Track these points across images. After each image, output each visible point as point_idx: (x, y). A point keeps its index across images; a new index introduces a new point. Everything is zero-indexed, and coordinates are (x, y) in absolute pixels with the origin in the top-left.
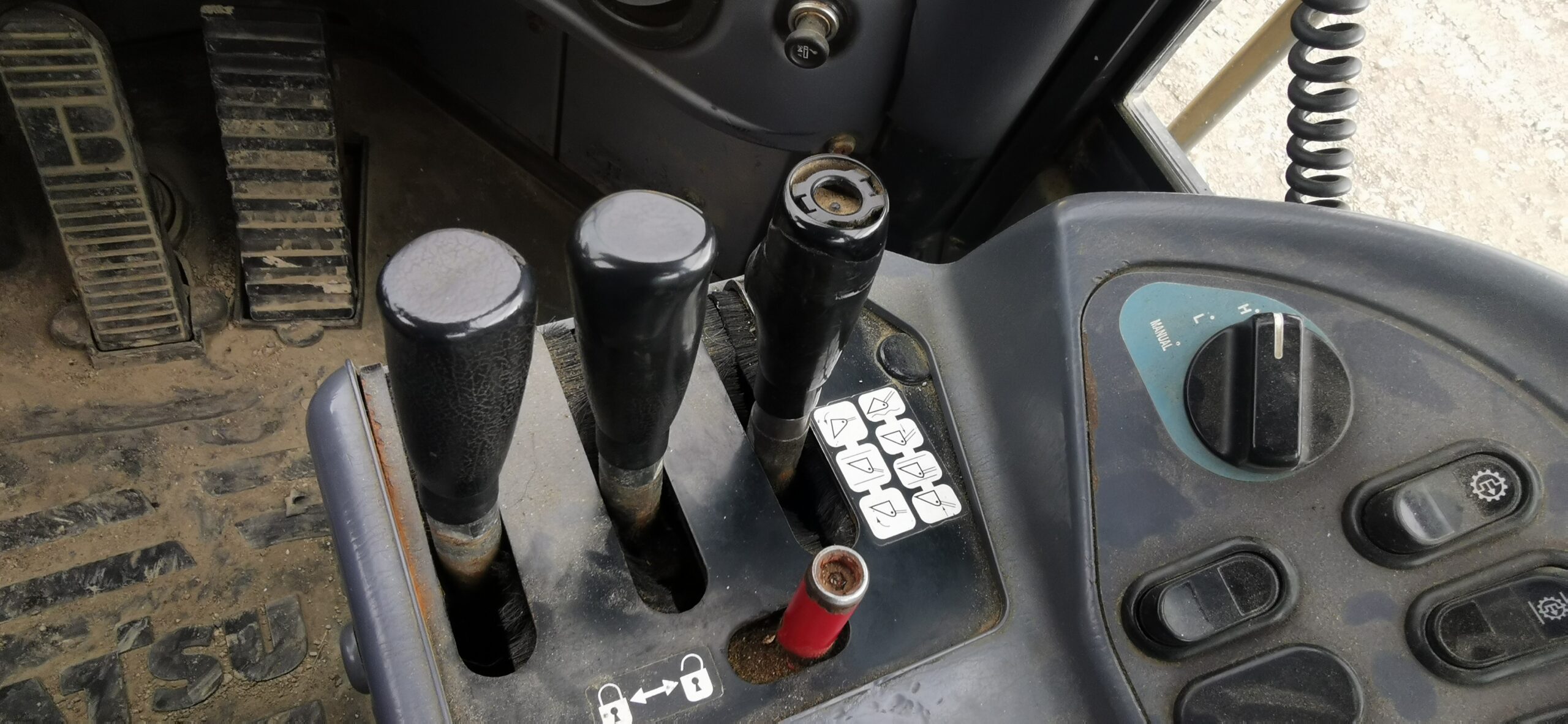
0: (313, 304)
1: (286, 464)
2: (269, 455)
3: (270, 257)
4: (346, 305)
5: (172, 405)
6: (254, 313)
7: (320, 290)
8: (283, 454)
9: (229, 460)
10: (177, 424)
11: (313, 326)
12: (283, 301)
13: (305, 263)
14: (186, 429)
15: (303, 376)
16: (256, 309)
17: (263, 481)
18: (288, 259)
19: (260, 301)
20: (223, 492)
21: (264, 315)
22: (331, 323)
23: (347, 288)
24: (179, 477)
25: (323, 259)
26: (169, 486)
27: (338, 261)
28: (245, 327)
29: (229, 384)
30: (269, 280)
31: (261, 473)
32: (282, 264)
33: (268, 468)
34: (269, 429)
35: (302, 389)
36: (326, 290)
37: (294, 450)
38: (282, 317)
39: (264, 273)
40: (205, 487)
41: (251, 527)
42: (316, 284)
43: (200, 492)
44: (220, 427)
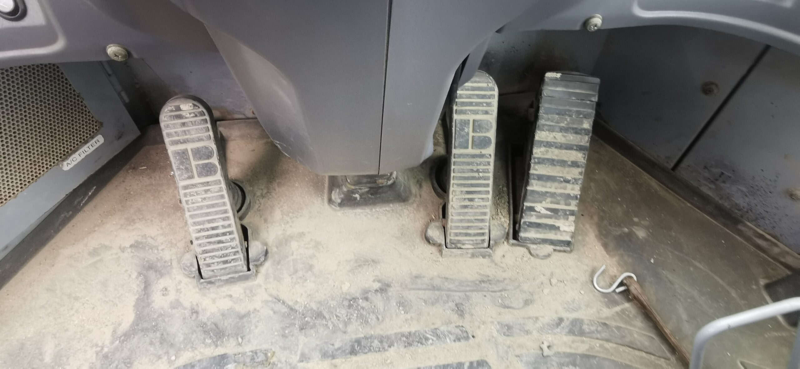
0: (552, 236)
1: (539, 325)
2: (529, 318)
3: (539, 207)
4: (568, 238)
5: (478, 282)
6: (521, 238)
7: (558, 228)
8: (537, 318)
9: (508, 317)
10: (480, 293)
12: (538, 232)
13: (555, 211)
14: (485, 296)
15: (542, 276)
16: (522, 235)
17: (528, 332)
18: (548, 209)
19: (526, 231)
20: (508, 336)
21: (526, 239)
22: (558, 248)
23: (572, 229)
24: (484, 323)
25: (565, 211)
26: (479, 327)
27: (572, 213)
28: (513, 245)
29: (505, 275)
30: (533, 219)
31: (527, 328)
32: (544, 212)
33: (529, 326)
34: (527, 303)
35: (542, 283)
36: (561, 229)
40: (498, 331)
41: (525, 359)
42: (557, 225)
43: (495, 334)
44: (502, 298)
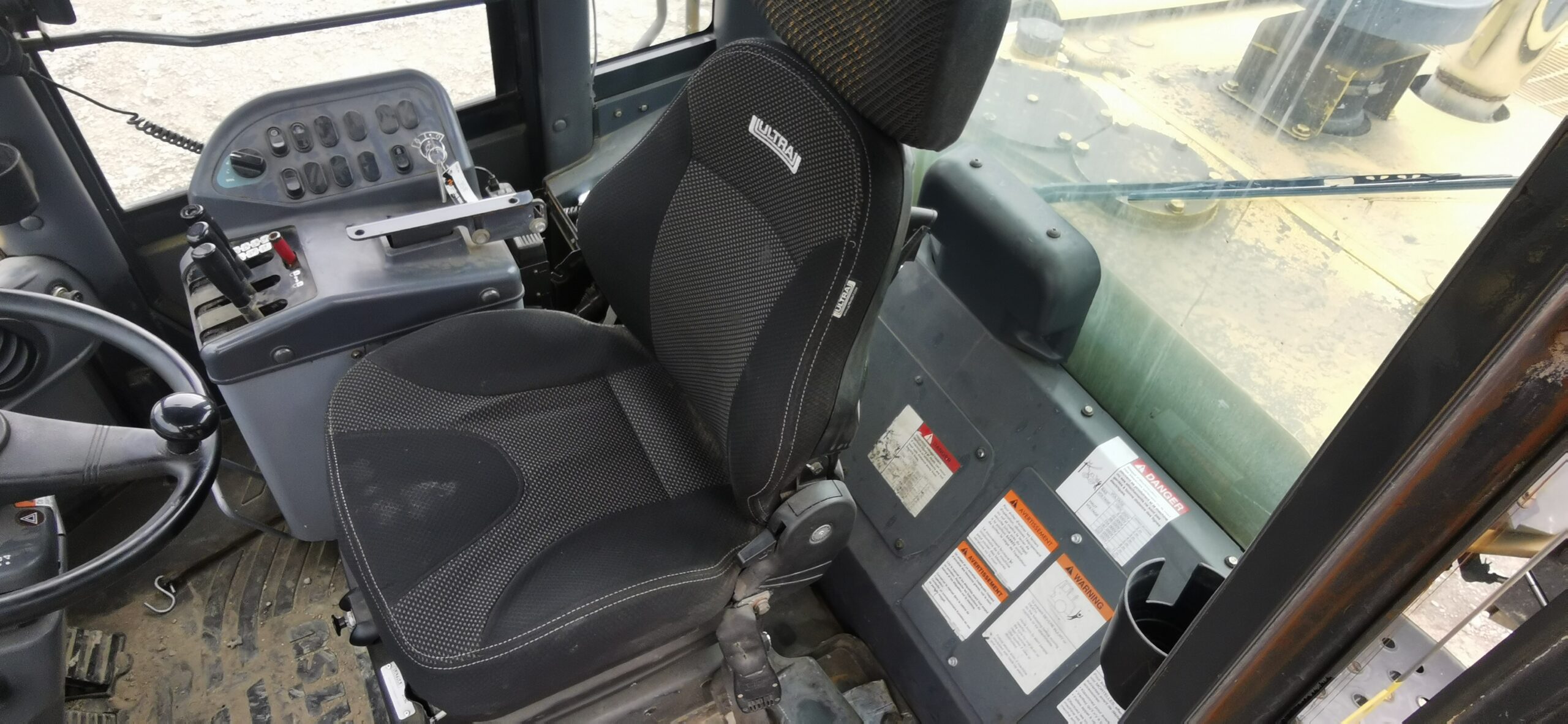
0: (106, 652)
1: (210, 653)
2: (203, 662)
3: (71, 663)
4: (109, 639)
5: (160, 718)
6: (105, 682)
7: (97, 645)
8: (203, 655)
9: (202, 680)
10: (173, 712)
11: (120, 655)
12: (100, 667)
13: (76, 648)
14: (177, 707)
15: (154, 659)
16: (102, 680)
17: (218, 661)
18: (74, 654)
19: (98, 677)
20: (222, 677)
21: (108, 677)
22: (120, 647)
23: (99, 633)
24: (209, 701)
25: (77, 638)
26: (213, 704)
27: (81, 631)
28: (113, 690)
29: (151, 693)
30: (84, 669)
31: (214, 662)
32: (77, 658)
33: (212, 660)
34: (185, 667)
35: (163, 658)
36: (99, 643)
37: (202, 651)
38: (111, 668)
39: (80, 671)
40: (217, 687)
41: (246, 659)
42: (93, 646)
43: (220, 688)
44: (179, 690)
